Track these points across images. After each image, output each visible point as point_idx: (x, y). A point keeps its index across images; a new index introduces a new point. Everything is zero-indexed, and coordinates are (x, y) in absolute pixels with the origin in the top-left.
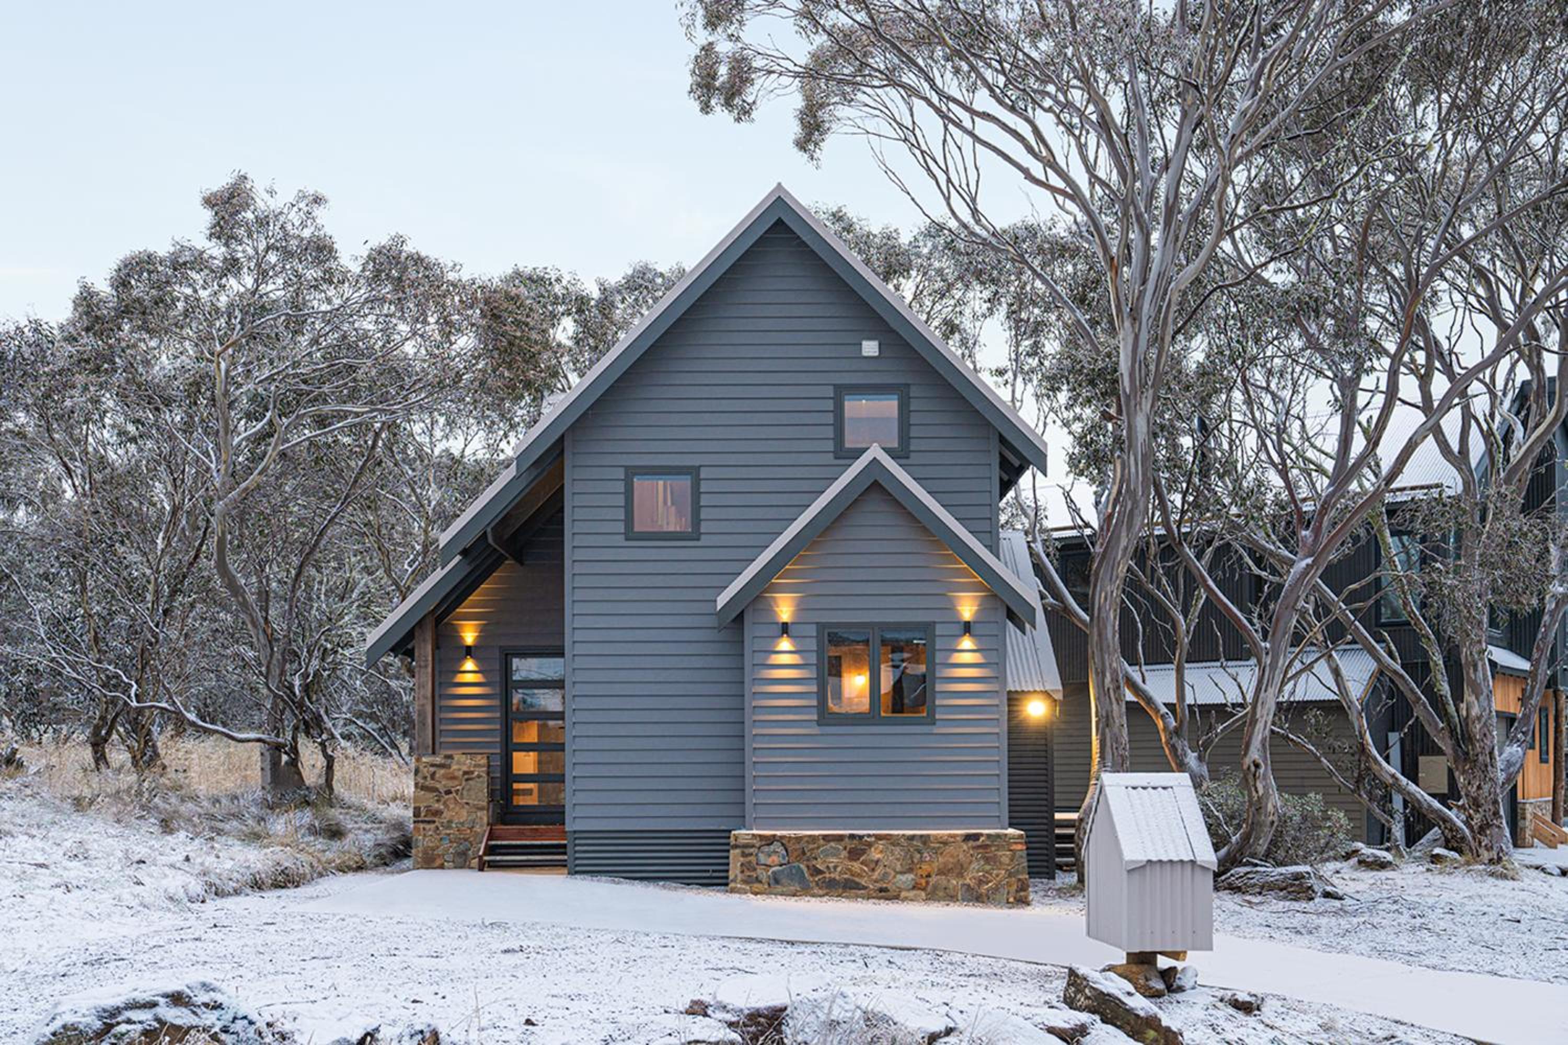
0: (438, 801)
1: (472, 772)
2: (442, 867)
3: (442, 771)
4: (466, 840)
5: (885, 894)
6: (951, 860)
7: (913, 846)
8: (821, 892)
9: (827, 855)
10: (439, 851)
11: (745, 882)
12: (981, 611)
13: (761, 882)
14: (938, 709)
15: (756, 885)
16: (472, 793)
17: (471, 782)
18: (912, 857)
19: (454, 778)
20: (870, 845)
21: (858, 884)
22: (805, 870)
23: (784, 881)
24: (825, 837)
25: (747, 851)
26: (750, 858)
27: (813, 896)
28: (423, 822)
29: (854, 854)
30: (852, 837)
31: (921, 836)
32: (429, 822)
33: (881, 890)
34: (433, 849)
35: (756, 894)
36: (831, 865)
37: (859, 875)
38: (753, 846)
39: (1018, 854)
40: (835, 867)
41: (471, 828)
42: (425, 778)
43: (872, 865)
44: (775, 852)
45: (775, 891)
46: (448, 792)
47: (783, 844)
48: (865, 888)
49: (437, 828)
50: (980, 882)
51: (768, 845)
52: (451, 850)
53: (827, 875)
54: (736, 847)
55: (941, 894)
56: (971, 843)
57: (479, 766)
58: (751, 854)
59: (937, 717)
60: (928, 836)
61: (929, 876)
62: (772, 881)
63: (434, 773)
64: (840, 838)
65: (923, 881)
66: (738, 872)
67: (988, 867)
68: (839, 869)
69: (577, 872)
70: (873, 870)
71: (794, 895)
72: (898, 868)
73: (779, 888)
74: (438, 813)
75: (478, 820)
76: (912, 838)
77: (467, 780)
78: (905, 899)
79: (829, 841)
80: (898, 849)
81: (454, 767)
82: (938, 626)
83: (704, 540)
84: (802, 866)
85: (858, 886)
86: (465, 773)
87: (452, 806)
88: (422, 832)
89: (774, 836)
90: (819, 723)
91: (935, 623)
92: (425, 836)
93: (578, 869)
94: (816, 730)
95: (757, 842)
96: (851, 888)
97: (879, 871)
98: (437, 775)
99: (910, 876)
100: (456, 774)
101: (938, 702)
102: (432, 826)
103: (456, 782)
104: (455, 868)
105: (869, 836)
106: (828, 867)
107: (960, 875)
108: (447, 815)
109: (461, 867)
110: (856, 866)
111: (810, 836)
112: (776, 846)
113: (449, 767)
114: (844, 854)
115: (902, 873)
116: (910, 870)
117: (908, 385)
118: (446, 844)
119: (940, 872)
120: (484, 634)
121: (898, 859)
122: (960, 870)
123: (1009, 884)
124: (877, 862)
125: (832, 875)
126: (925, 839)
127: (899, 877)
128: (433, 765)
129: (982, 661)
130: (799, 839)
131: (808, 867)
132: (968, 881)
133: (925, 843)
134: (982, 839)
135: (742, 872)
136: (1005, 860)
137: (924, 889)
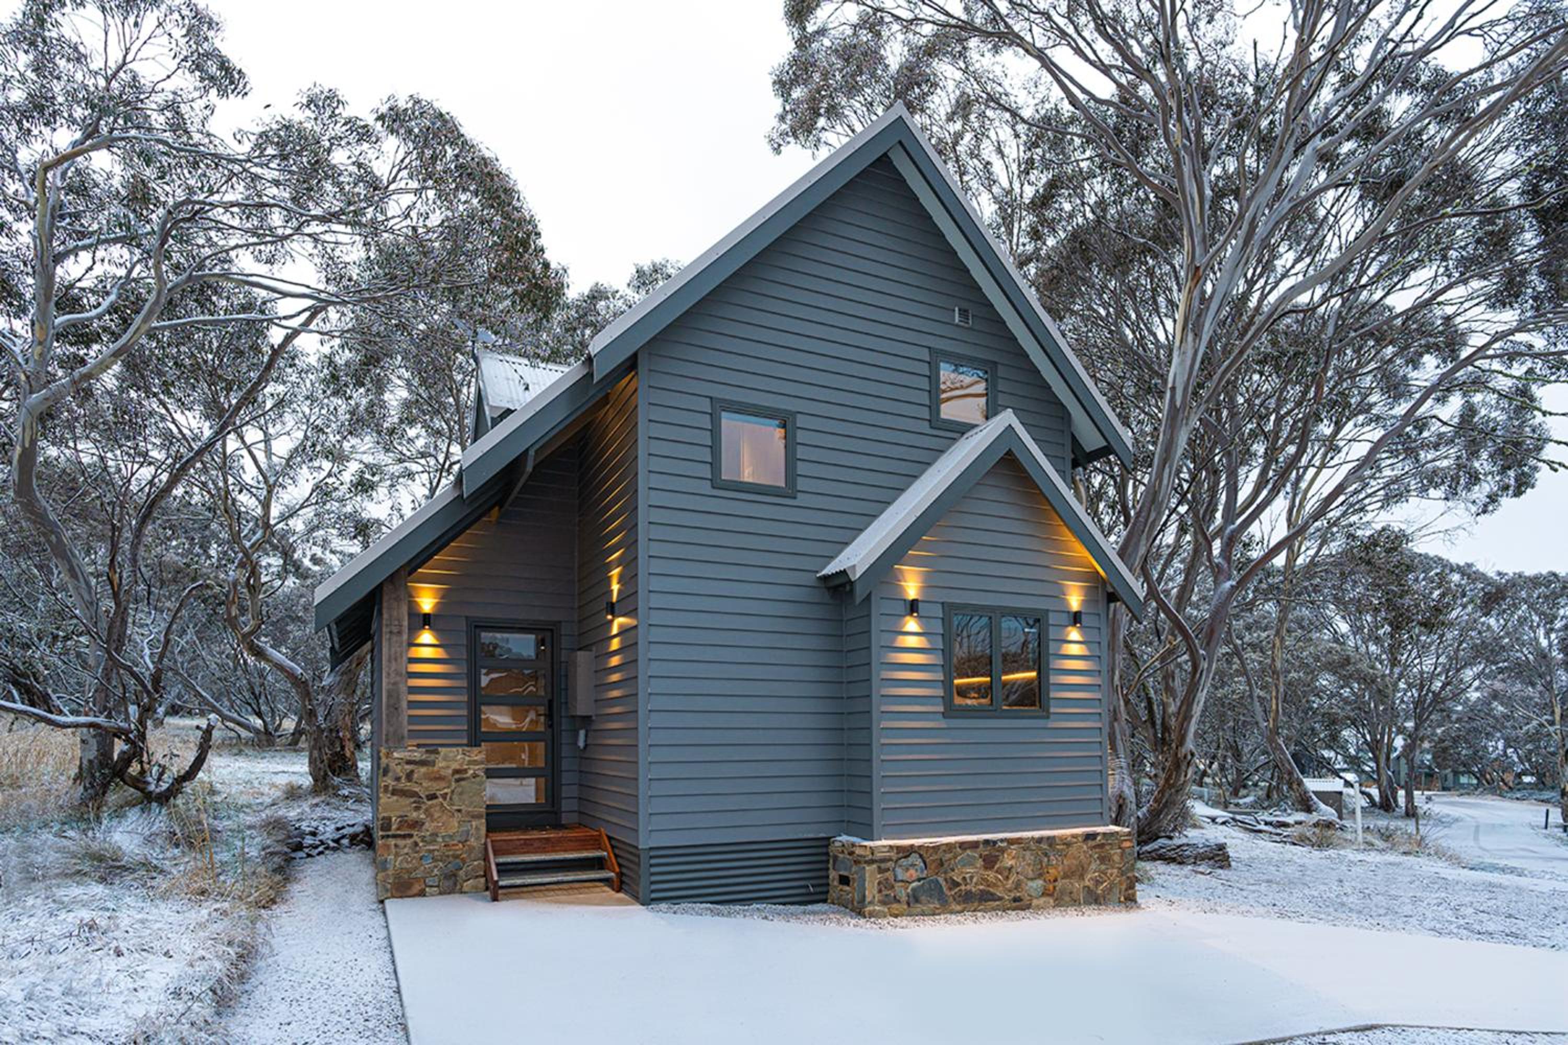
0: (417, 809)
1: (466, 771)
2: (422, 894)
3: (423, 770)
4: (456, 857)
5: (1019, 904)
6: (1075, 862)
7: (1040, 849)
8: (959, 908)
9: (964, 866)
10: (419, 874)
11: (883, 903)
12: (1084, 602)
13: (899, 901)
14: (1052, 702)
15: (895, 906)
16: (465, 797)
17: (463, 783)
18: (1041, 862)
19: (441, 778)
20: (1003, 850)
21: (992, 894)
22: (943, 884)
23: (923, 898)
24: (962, 845)
25: (883, 866)
26: (887, 874)
27: (952, 912)
28: (394, 836)
29: (990, 862)
30: (987, 842)
31: (1048, 838)
32: (404, 837)
33: (1016, 900)
34: (409, 871)
35: (896, 916)
36: (968, 876)
37: (995, 885)
38: (890, 860)
39: (1128, 851)
40: (971, 878)
41: (464, 843)
42: (398, 779)
43: (1006, 874)
44: (913, 865)
45: (914, 911)
46: (433, 797)
47: (921, 856)
48: (1000, 899)
49: (416, 844)
50: (1098, 883)
51: (905, 857)
52: (436, 871)
53: (963, 887)
54: (872, 862)
55: (1067, 899)
56: (1091, 843)
57: (475, 762)
58: (888, 870)
59: (1052, 710)
60: (1054, 837)
61: (1055, 880)
62: (911, 899)
63: (412, 772)
64: (974, 845)
65: (1051, 887)
66: (875, 892)
67: (1103, 867)
68: (975, 880)
69: (654, 900)
70: (1007, 878)
71: (934, 914)
72: (1031, 875)
73: (919, 908)
74: (417, 824)
75: (473, 831)
76: (1040, 840)
77: (457, 781)
78: (1039, 908)
79: (965, 849)
80: (1028, 853)
81: (441, 764)
82: (1051, 615)
83: (802, 499)
84: (941, 880)
85: (993, 897)
86: (456, 772)
87: (436, 815)
88: (393, 850)
89: (912, 846)
90: (944, 715)
91: (1048, 611)
92: (397, 855)
93: (654, 895)
94: (943, 723)
95: (893, 854)
96: (986, 901)
97: (1013, 878)
98: (416, 776)
99: (1040, 882)
100: (443, 773)
101: (1052, 695)
102: (409, 841)
103: (443, 784)
104: (441, 894)
105: (1002, 840)
106: (964, 878)
107: (1082, 877)
108: (429, 826)
109: (451, 891)
110: (991, 875)
111: (947, 844)
112: (914, 859)
113: (433, 764)
114: (980, 863)
115: (1032, 879)
116: (1040, 876)
117: (995, 363)
118: (428, 864)
119: (1065, 876)
120: (445, 601)
121: (1029, 865)
122: (1079, 872)
123: (1120, 883)
124: (1010, 869)
125: (968, 887)
126: (1051, 840)
127: (1030, 883)
128: (409, 762)
129: (1087, 653)
130: (936, 848)
131: (946, 880)
132: (1087, 883)
133: (1050, 845)
134: (1099, 838)
135: (880, 891)
136: (1116, 858)
137: (1051, 895)
